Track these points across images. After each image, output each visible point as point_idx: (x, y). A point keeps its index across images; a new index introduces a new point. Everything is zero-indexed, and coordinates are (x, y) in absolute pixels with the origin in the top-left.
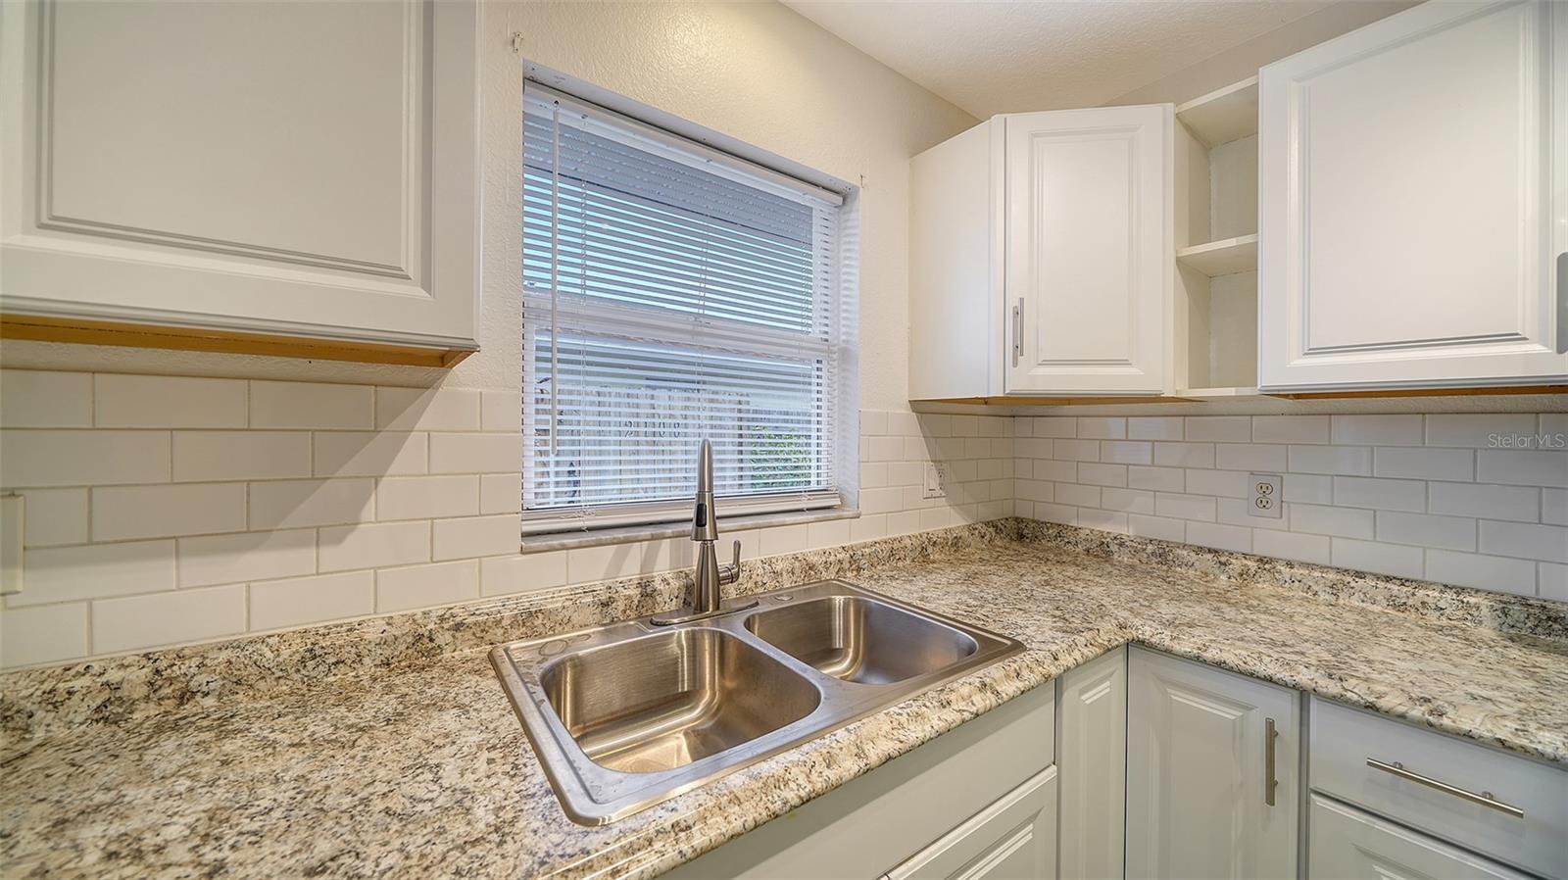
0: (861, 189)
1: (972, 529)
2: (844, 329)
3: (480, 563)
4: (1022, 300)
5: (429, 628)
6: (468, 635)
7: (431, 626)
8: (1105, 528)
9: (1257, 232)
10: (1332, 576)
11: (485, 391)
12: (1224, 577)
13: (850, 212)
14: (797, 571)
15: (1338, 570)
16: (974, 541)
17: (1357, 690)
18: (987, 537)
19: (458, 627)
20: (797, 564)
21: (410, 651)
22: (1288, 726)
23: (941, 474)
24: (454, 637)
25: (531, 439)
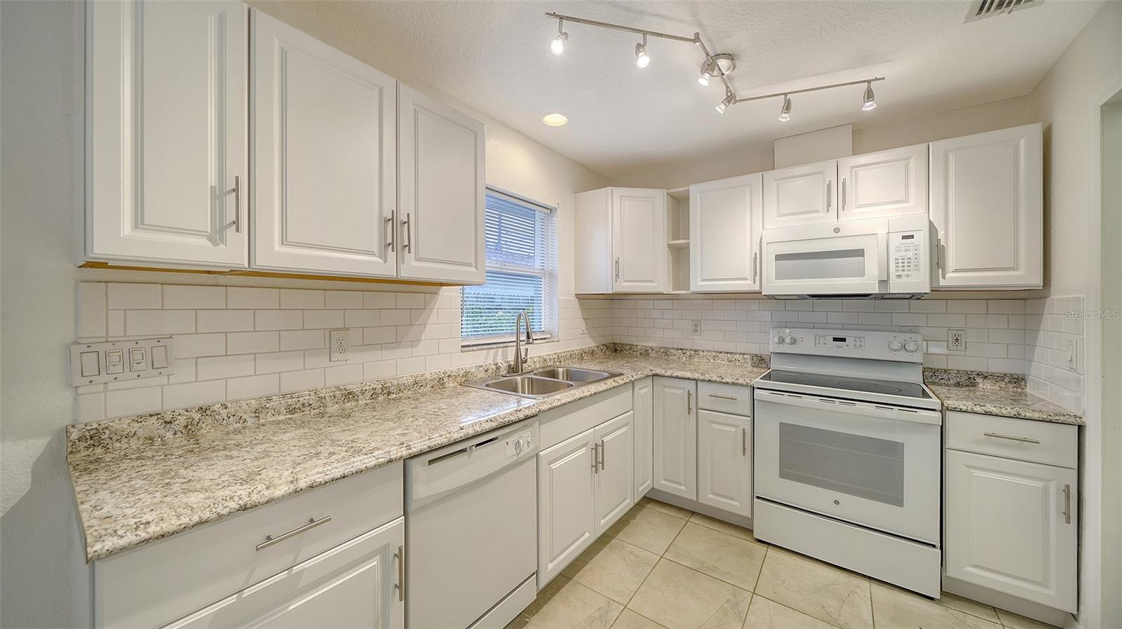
0: (557, 208)
1: (598, 347)
2: (550, 265)
3: (451, 355)
4: (618, 258)
6: (452, 379)
7: (442, 375)
8: (647, 344)
9: (689, 239)
10: (714, 354)
12: (685, 358)
13: (553, 217)
14: (541, 362)
15: (715, 352)
16: (599, 352)
17: (707, 377)
18: (604, 350)
19: (449, 376)
20: (540, 359)
22: (693, 392)
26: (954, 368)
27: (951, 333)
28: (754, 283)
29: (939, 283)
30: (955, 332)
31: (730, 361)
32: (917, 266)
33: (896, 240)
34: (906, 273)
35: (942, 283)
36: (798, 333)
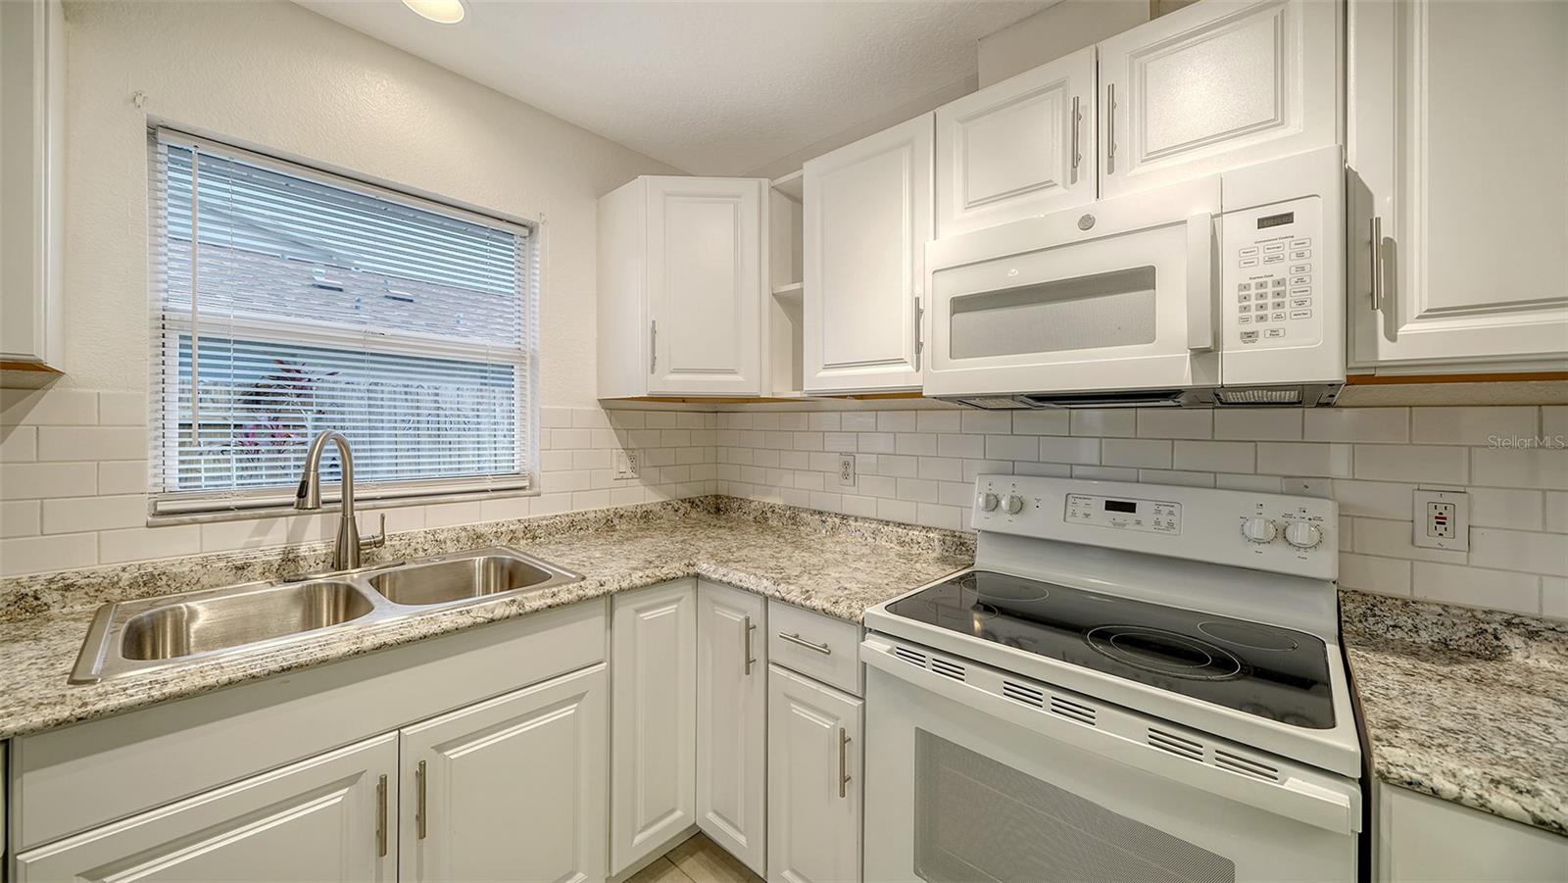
0: (541, 225)
1: (664, 505)
3: (99, 536)
5: (34, 589)
6: (80, 594)
7: (38, 587)
9: (802, 281)
10: (874, 526)
11: (101, 392)
13: (536, 242)
14: (464, 540)
15: (877, 521)
16: (666, 514)
18: (682, 511)
19: (67, 588)
20: (464, 533)
21: (12, 608)
23: (632, 459)
24: (63, 596)
25: (173, 432)
26: (1432, 597)
27: (1422, 499)
28: (917, 371)
29: (1375, 351)
30: (1435, 497)
31: (902, 544)
32: (1301, 303)
33: (1240, 231)
34: (1271, 324)
35: (1388, 352)
36: (1026, 488)
